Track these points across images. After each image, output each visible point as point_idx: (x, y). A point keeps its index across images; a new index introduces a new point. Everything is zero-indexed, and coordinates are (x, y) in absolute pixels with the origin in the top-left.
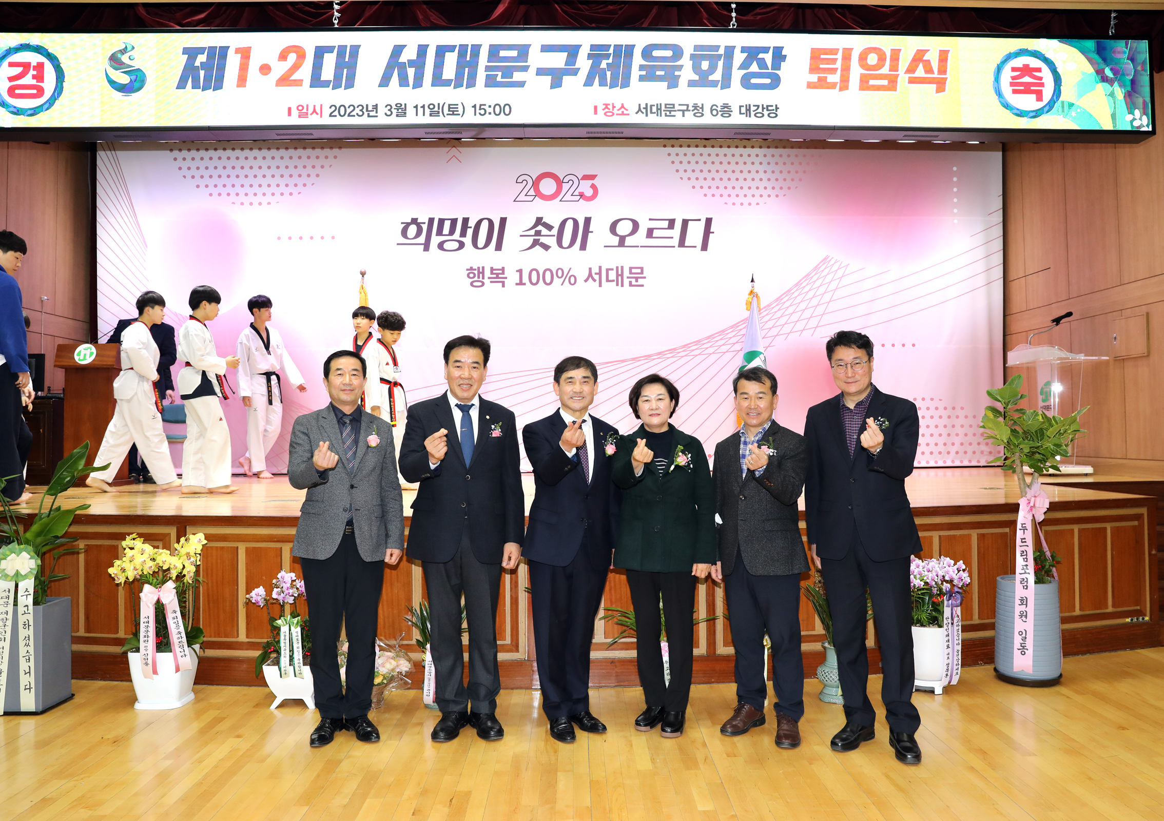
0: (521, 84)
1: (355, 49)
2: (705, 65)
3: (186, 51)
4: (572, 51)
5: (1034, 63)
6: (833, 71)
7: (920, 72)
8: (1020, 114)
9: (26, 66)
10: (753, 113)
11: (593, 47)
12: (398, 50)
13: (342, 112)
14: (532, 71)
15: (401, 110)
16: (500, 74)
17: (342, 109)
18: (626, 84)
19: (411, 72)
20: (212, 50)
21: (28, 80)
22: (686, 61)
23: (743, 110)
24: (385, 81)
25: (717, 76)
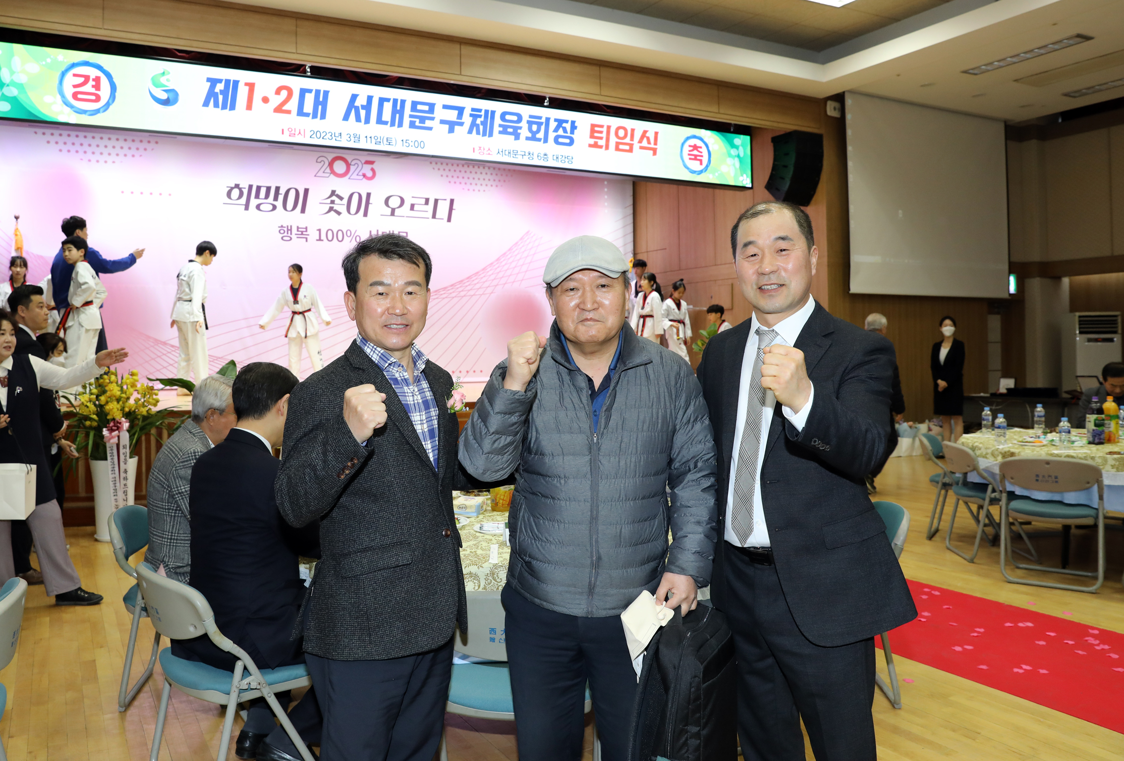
0: (430, 129)
1: (326, 93)
2: (535, 128)
3: (209, 80)
4: (461, 110)
5: (699, 143)
6: (601, 138)
7: (645, 143)
8: (693, 172)
9: (87, 78)
10: (560, 160)
11: (473, 110)
12: (354, 97)
13: (318, 136)
14: (437, 120)
15: (357, 138)
16: (417, 121)
17: (318, 133)
18: (491, 135)
19: (363, 113)
20: (228, 82)
21: (88, 88)
22: (524, 124)
23: (555, 158)
24: (346, 117)
25: (541, 135)
